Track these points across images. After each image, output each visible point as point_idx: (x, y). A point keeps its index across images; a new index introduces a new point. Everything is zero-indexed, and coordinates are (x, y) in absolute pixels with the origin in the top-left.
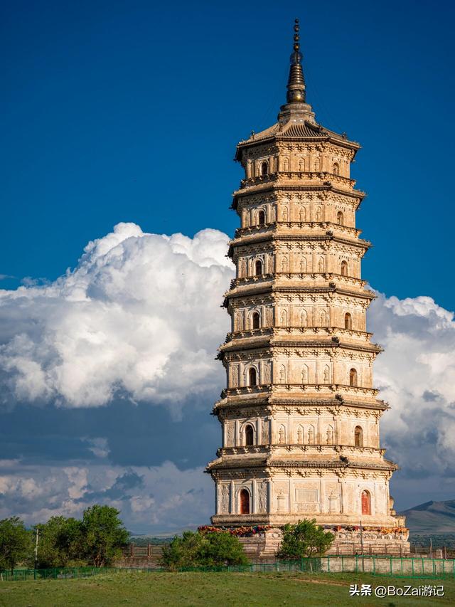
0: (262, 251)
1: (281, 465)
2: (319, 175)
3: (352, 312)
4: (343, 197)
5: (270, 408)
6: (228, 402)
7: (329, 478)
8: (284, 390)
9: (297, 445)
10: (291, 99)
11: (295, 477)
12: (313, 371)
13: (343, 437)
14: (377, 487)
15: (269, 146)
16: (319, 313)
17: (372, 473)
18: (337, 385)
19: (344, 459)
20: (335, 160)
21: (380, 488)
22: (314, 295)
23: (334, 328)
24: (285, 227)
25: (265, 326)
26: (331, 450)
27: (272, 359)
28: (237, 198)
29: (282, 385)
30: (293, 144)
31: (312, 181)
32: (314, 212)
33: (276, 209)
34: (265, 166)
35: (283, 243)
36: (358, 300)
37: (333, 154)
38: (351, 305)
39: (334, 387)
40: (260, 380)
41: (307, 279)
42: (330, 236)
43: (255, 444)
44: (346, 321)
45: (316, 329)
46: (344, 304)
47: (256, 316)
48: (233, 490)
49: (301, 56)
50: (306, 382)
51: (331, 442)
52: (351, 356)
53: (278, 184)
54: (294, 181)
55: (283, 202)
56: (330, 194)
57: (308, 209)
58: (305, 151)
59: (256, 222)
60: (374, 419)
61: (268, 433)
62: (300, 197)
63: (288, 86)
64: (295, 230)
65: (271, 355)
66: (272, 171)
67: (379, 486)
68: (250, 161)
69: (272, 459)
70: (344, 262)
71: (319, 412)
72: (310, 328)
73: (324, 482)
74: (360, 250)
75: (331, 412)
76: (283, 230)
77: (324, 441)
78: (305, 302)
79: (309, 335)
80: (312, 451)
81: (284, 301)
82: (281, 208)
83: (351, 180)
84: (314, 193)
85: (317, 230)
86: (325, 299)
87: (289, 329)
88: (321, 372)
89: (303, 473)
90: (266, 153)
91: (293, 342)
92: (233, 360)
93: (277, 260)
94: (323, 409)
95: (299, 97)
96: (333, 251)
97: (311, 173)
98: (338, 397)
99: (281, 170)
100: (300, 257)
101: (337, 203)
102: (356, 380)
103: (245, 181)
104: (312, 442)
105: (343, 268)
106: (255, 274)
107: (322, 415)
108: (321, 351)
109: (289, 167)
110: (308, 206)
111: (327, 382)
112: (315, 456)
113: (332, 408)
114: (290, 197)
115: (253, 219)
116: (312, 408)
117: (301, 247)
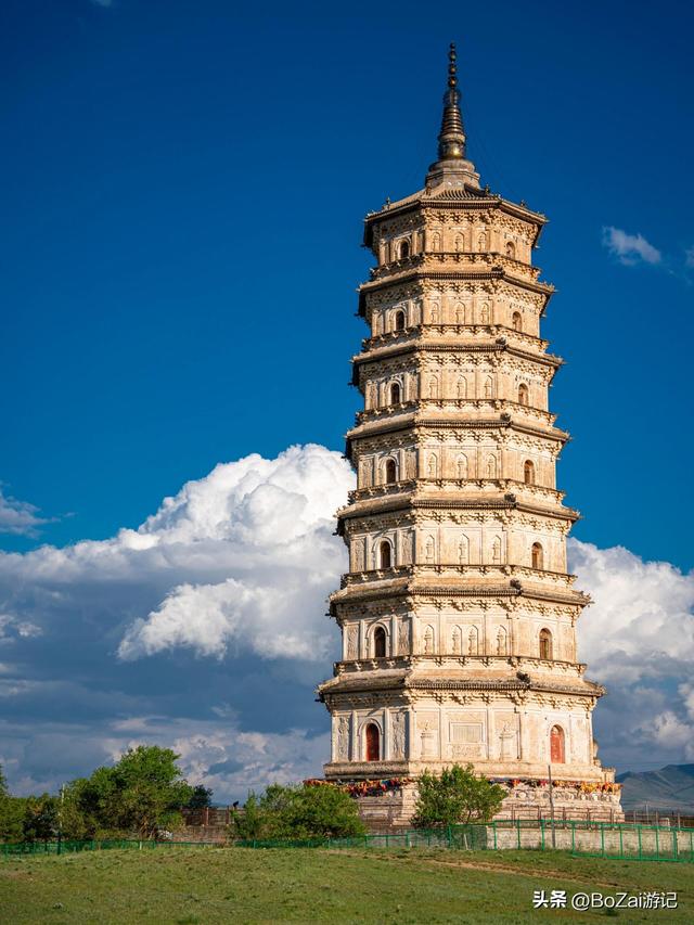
0: (400, 368)
1: (428, 687)
2: (485, 257)
3: (534, 460)
4: (521, 290)
5: (410, 599)
6: (349, 593)
7: (500, 705)
8: (432, 573)
9: (452, 656)
10: (444, 154)
11: (449, 704)
12: (476, 544)
13: (522, 645)
14: (574, 721)
15: (412, 216)
16: (485, 459)
17: (565, 699)
18: (512, 567)
19: (523, 677)
20: (510, 238)
21: (579, 722)
22: (477, 432)
23: (507, 481)
24: (433, 333)
25: (404, 478)
26: (504, 665)
27: (415, 527)
28: (363, 294)
29: (429, 566)
30: (446, 212)
31: (474, 265)
32: (478, 311)
33: (421, 307)
34: (405, 246)
35: (431, 355)
36: (544, 442)
37: (506, 229)
38: (534, 450)
39: (508, 569)
40: (396, 559)
41: (468, 409)
42: (502, 346)
43: (388, 655)
44: (527, 472)
45: (480, 483)
46: (523, 447)
47: (391, 466)
48: (356, 724)
49: (460, 96)
50: (465, 562)
51: (503, 652)
52: (534, 523)
53: (423, 269)
54: (449, 266)
55: (432, 296)
56: (502, 284)
57: (468, 307)
58: (465, 223)
59: (392, 326)
60: (569, 619)
61: (407, 638)
62: (456, 289)
63: (440, 138)
64: (450, 337)
65: (412, 521)
66: (415, 252)
67: (577, 720)
68: (383, 241)
69: (413, 676)
70: (522, 386)
71: (484, 607)
72: (472, 481)
73: (492, 713)
74: (546, 369)
75: (504, 606)
76: (431, 337)
77: (492, 651)
78: (464, 443)
79: (470, 491)
80: (474, 665)
81: (433, 441)
82: (429, 305)
83: (533, 268)
84: (478, 283)
85: (482, 338)
86: (494, 437)
87: (440, 482)
88: (488, 547)
89: (461, 698)
90: (410, 228)
91: (446, 502)
92: (355, 531)
93: (422, 381)
94: (491, 601)
95: (456, 152)
96: (507, 368)
97: (474, 254)
98: (515, 584)
99: (428, 250)
100: (457, 377)
101: (512, 300)
102: (542, 561)
103: (376, 269)
104: (474, 651)
105: (521, 395)
106: (389, 403)
107: (489, 612)
108: (489, 514)
109: (441, 245)
110: (468, 303)
111: (497, 562)
112: (479, 673)
113: (505, 600)
114: (441, 289)
115: (388, 324)
116: (474, 600)
117: (458, 362)
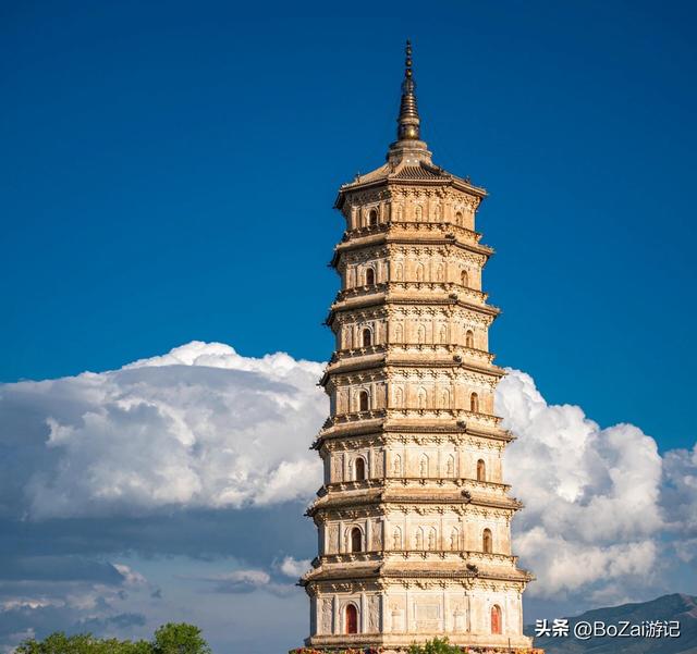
0: (371, 316)
1: (397, 575)
2: (440, 226)
3: (478, 392)
4: (469, 253)
5: (382, 506)
6: (330, 499)
7: (454, 590)
8: (399, 484)
9: (416, 551)
10: (402, 135)
11: (414, 589)
12: (434, 462)
13: (471, 542)
14: (509, 601)
15: (380, 189)
16: (441, 392)
17: (503, 584)
18: (463, 480)
19: (472, 568)
20: (458, 209)
21: (512, 602)
22: (435, 370)
23: (459, 411)
24: (399, 288)
25: (375, 407)
26: (457, 557)
27: (385, 448)
28: (338, 254)
29: (397, 479)
30: (409, 188)
31: (431, 233)
32: (434, 271)
33: (389, 266)
34: (374, 214)
35: (397, 307)
36: (486, 377)
37: (456, 202)
38: (478, 383)
39: (460, 482)
40: (369, 473)
41: (427, 351)
42: (454, 301)
43: (363, 550)
44: (472, 402)
45: (437, 412)
46: (470, 382)
47: (364, 396)
48: (337, 605)
49: (415, 84)
50: (425, 476)
51: (455, 548)
52: (479, 444)
53: (391, 236)
54: (411, 233)
55: (397, 258)
56: (454, 249)
57: (427, 267)
58: (423, 197)
59: (363, 281)
60: (505, 521)
61: (380, 537)
62: (417, 252)
63: (398, 120)
64: (412, 292)
65: (384, 442)
66: (383, 220)
68: (355, 208)
69: (385, 567)
70: (469, 332)
71: (441, 512)
72: (431, 410)
73: (447, 595)
74: (487, 317)
75: (457, 511)
76: (396, 292)
77: (447, 547)
78: (425, 379)
79: (429, 419)
80: (433, 558)
81: (399, 377)
82: (395, 265)
83: (476, 234)
84: (434, 248)
85: (438, 293)
86: (449, 375)
87: (405, 411)
88: (443, 463)
89: (423, 585)
90: (376, 199)
91: (411, 428)
92: (336, 450)
93: (391, 329)
94: (447, 508)
95: (412, 133)
96: (457, 318)
97: (431, 224)
98: (465, 494)
99: (394, 219)
100: (418, 325)
101: (461, 261)
102: (484, 473)
103: (349, 232)
104: (433, 547)
105: (468, 339)
106: (362, 345)
107: (445, 515)
108: (444, 437)
109: (404, 215)
110: (426, 264)
111: (451, 476)
112: (437, 564)
113: (458, 507)
114: (405, 252)
115: (360, 278)
116: (433, 506)
117: (419, 313)
